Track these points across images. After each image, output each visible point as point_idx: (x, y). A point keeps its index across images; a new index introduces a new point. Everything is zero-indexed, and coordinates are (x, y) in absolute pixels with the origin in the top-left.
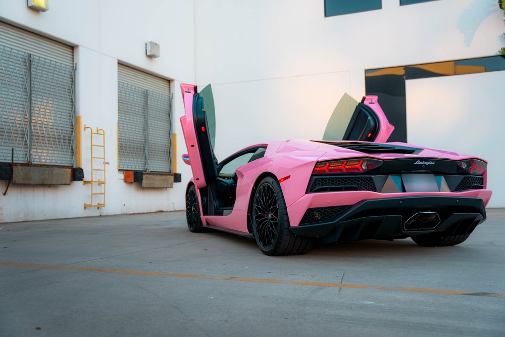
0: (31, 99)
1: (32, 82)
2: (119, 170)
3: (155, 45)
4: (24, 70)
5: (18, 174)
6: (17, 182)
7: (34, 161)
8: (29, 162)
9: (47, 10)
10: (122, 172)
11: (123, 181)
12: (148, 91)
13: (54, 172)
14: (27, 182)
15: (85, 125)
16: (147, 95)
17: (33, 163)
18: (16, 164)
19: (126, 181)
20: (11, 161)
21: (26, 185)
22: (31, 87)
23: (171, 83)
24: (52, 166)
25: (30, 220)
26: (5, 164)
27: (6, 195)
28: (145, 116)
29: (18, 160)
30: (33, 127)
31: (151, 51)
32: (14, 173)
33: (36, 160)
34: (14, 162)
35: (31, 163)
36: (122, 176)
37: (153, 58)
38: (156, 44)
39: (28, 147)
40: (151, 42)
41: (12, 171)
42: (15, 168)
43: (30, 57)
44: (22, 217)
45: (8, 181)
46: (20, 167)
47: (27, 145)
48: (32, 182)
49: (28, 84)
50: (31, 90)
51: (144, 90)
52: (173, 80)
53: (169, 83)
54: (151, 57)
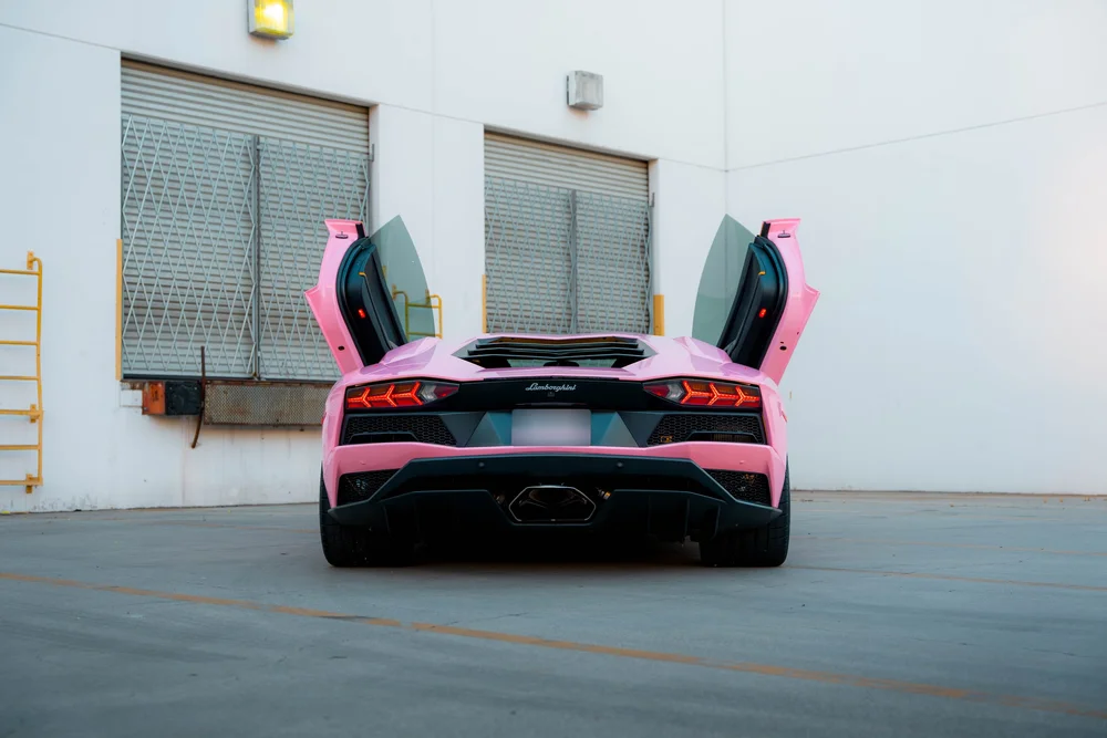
0: (259, 235)
1: (262, 197)
3: (586, 78)
4: (242, 173)
5: (216, 400)
6: (215, 420)
7: (266, 373)
8: (255, 374)
9: (291, 34)
12: (578, 194)
13: (306, 397)
14: (239, 419)
15: (395, 287)
16: (575, 202)
17: (264, 376)
18: (212, 380)
20: (200, 374)
21: (236, 425)
22: (259, 207)
24: (301, 383)
25: (254, 502)
26: (188, 380)
27: (197, 449)
28: (570, 257)
29: (229, 372)
30: (263, 298)
31: (577, 93)
32: (207, 399)
33: (271, 370)
34: (207, 374)
35: (259, 378)
37: (590, 112)
38: (592, 76)
39: (254, 341)
40: (576, 73)
41: (202, 395)
42: (209, 390)
43: (258, 143)
44: (233, 496)
45: (197, 416)
46: (222, 388)
47: (250, 337)
48: (249, 420)
49: (254, 202)
50: (259, 214)
51: (565, 192)
52: (655, 160)
53: (647, 168)
54: (581, 108)
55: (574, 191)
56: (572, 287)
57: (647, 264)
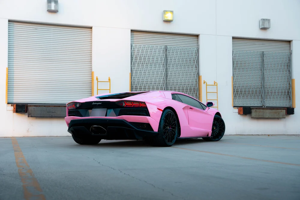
2: (234, 107)
3: (265, 20)
10: (236, 108)
11: (238, 113)
12: (264, 52)
15: (204, 81)
16: (263, 55)
19: (239, 113)
23: (291, 43)
31: (263, 25)
36: (236, 110)
38: (267, 20)
40: (262, 19)
51: (260, 52)
52: (292, 41)
53: (290, 43)
54: (264, 29)
55: (263, 52)
56: (263, 78)
57: (289, 70)
